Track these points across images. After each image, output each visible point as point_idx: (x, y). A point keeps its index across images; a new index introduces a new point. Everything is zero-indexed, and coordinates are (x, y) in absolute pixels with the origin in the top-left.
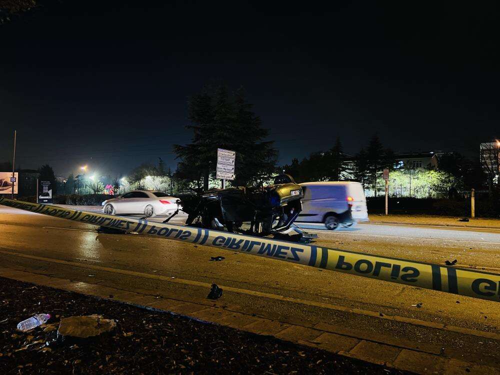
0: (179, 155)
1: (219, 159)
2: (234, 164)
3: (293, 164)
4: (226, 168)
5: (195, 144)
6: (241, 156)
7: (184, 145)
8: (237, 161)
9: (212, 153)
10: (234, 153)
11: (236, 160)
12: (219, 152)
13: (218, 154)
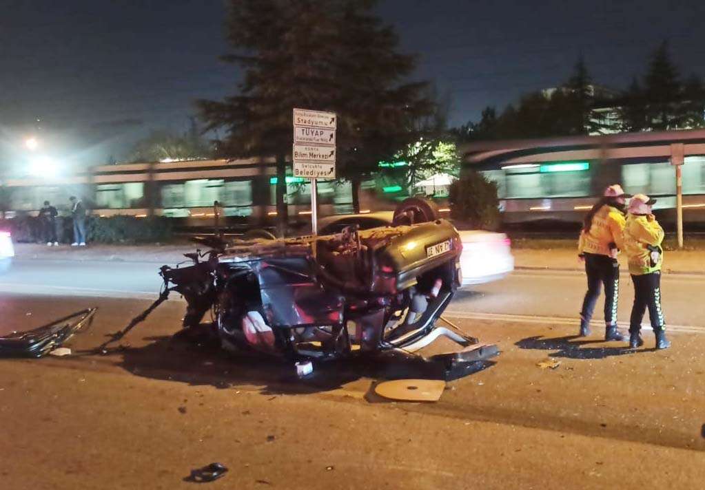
0: (209, 123)
1: (298, 133)
2: (333, 141)
3: (485, 120)
4: (315, 153)
5: (249, 94)
6: (350, 122)
7: (221, 99)
8: (341, 134)
9: (282, 119)
10: (334, 116)
11: (338, 132)
12: (296, 118)
13: (295, 121)
